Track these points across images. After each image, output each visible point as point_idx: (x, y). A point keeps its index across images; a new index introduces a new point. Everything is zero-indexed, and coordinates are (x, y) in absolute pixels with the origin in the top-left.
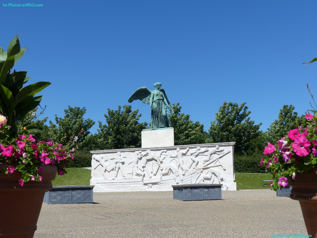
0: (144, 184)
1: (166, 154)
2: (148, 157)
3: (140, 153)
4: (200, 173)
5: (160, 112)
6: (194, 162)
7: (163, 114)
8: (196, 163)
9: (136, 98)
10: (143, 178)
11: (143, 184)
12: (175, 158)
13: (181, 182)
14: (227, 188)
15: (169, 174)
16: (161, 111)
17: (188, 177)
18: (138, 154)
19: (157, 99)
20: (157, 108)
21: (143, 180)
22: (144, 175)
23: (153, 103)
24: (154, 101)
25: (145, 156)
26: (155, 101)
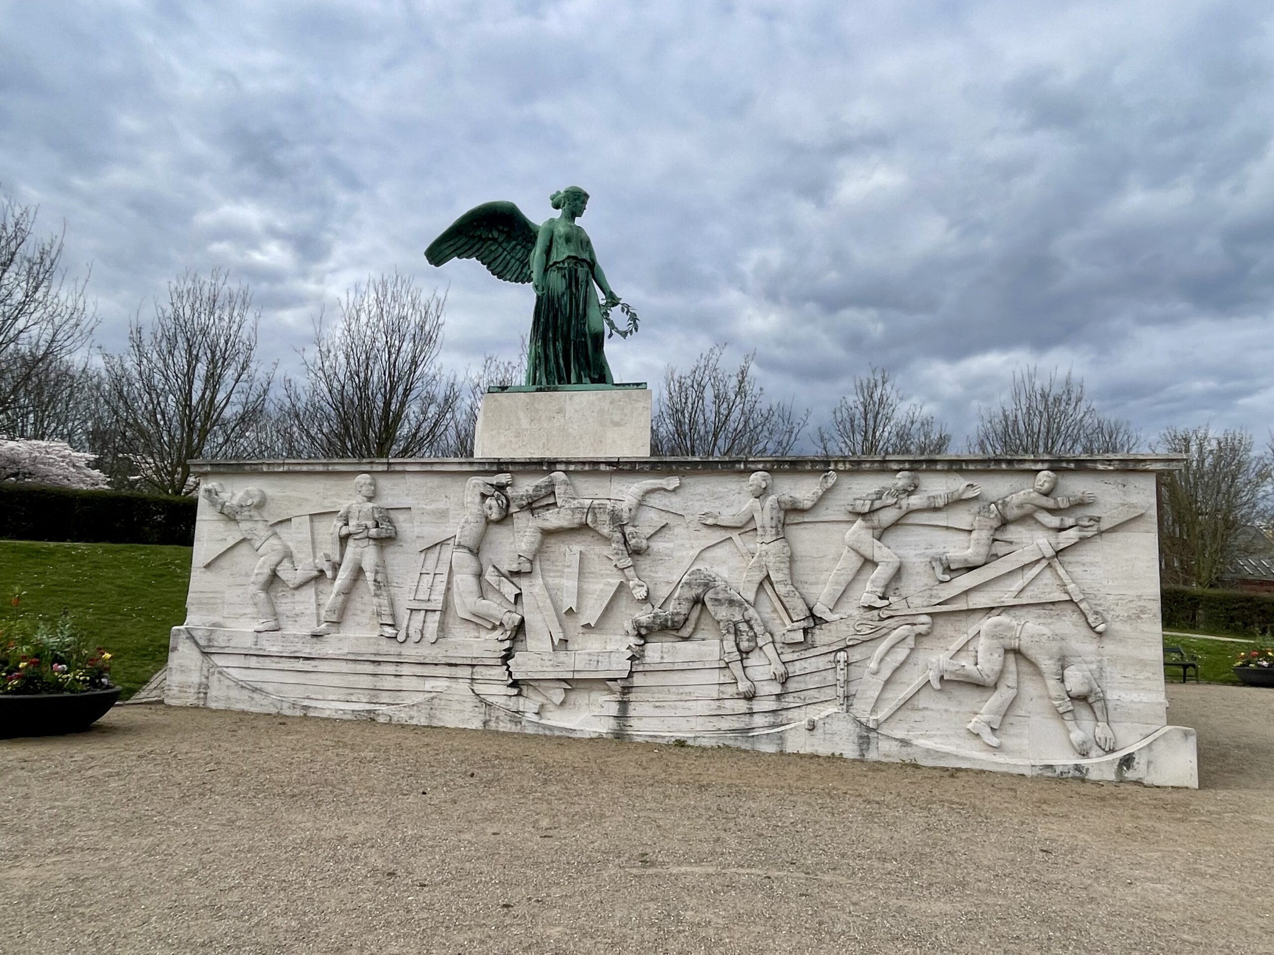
0: (515, 684)
1: (675, 502)
2: (553, 519)
3: (501, 488)
4: (911, 642)
5: (578, 314)
6: (869, 563)
7: (592, 325)
8: (881, 573)
9: (466, 248)
10: (507, 644)
11: (511, 681)
12: (735, 535)
13: (778, 689)
14: (1127, 761)
15: (685, 632)
16: (585, 314)
17: (822, 662)
18: (484, 496)
19: (569, 257)
20: (563, 294)
21: (508, 656)
22: (520, 628)
23: (546, 270)
24: (551, 263)
25: (531, 506)
26: (555, 263)
